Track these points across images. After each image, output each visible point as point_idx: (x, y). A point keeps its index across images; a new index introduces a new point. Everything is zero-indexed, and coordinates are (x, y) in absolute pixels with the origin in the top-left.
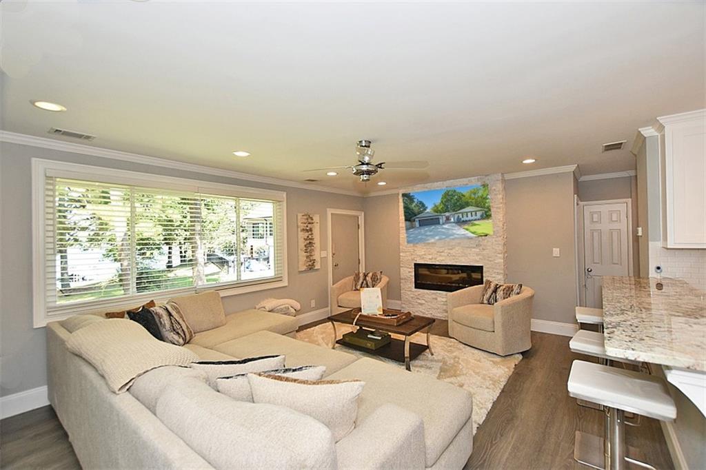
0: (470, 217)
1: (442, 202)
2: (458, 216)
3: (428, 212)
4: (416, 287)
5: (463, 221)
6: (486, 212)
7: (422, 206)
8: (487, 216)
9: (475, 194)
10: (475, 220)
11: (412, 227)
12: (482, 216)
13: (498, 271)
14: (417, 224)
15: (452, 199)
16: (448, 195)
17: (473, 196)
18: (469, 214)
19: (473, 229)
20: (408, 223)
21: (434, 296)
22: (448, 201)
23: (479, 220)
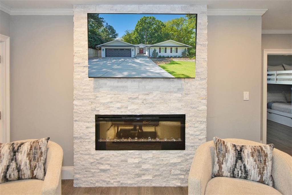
0: (168, 53)
1: (137, 30)
2: (155, 50)
3: (117, 41)
4: (97, 149)
5: (160, 57)
6: (189, 49)
7: (112, 31)
8: (190, 54)
9: (178, 25)
10: (175, 57)
11: (97, 57)
12: (184, 53)
13: (201, 120)
14: (103, 53)
15: (149, 27)
16: (145, 22)
17: (175, 27)
18: (168, 50)
19: (171, 67)
20: (92, 50)
21: (123, 158)
22: (144, 29)
23: (179, 57)
